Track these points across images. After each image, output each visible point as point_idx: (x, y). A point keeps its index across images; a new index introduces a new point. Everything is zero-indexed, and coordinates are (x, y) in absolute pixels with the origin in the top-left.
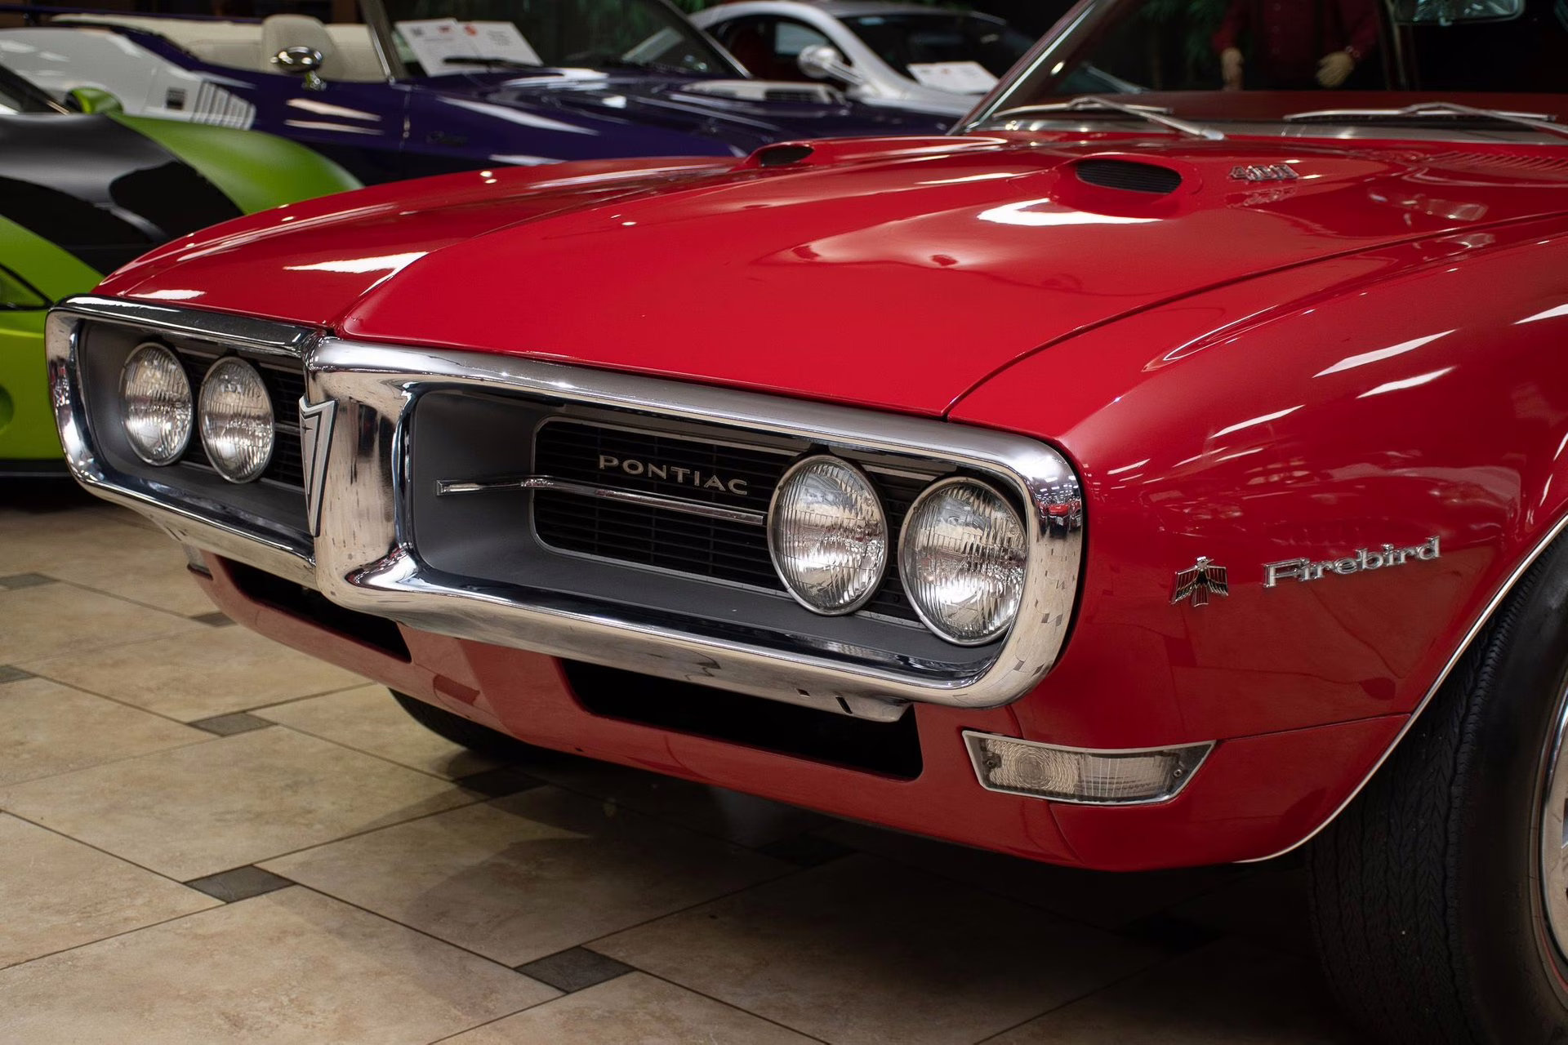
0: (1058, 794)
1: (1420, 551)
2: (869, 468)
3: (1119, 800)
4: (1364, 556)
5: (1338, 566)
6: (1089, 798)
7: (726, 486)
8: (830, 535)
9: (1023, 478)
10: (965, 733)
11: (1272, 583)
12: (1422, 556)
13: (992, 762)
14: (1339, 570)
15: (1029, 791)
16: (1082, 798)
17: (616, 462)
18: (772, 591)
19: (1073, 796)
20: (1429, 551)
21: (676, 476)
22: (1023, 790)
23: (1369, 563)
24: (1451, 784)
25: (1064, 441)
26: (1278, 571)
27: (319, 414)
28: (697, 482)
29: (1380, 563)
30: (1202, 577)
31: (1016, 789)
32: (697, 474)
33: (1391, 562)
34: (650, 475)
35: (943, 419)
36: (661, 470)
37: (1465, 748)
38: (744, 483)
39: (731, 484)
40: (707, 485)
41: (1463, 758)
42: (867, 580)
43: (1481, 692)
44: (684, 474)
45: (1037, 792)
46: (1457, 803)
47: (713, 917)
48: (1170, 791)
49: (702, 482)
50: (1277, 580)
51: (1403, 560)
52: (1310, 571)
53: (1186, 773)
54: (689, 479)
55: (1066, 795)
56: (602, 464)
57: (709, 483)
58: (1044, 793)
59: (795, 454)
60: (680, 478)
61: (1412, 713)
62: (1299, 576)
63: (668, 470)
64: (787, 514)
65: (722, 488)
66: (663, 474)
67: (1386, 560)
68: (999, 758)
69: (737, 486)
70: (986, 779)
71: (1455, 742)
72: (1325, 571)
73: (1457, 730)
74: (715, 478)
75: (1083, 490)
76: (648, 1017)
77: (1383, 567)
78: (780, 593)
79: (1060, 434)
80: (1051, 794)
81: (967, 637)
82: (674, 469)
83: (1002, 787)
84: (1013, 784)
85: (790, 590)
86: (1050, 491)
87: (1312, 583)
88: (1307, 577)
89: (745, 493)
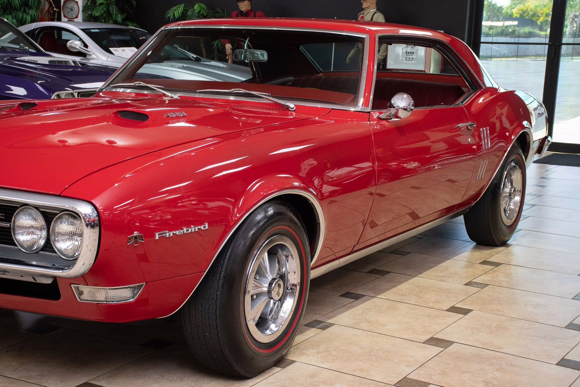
0: (100, 301)
1: (202, 227)
2: (41, 210)
3: (118, 301)
4: (185, 229)
5: (177, 232)
6: (109, 302)
8: (29, 229)
9: (81, 212)
10: (72, 285)
11: (157, 238)
12: (202, 228)
13: (81, 293)
14: (178, 234)
15: (92, 301)
16: (107, 302)
18: (13, 247)
19: (104, 301)
20: (205, 227)
22: (90, 301)
23: (186, 231)
24: (217, 291)
25: (93, 201)
26: (159, 234)
29: (190, 231)
30: (136, 237)
31: (88, 300)
33: (193, 231)
35: (59, 196)
37: (221, 281)
38: (4, 215)
41: (220, 284)
42: (42, 242)
45: (94, 301)
46: (218, 296)
47: (8, 352)
48: (133, 298)
50: (159, 237)
51: (197, 230)
52: (168, 234)
53: (138, 292)
55: (102, 301)
58: (96, 301)
59: (19, 206)
61: (205, 272)
62: (166, 236)
64: (17, 223)
67: (192, 230)
68: (83, 292)
69: (1, 216)
70: (79, 298)
71: (218, 280)
72: (173, 234)
73: (219, 276)
75: (99, 215)
77: (191, 232)
78: (16, 247)
79: (92, 199)
80: (98, 301)
81: (70, 257)
83: (84, 300)
84: (87, 299)
85: (19, 246)
86: (89, 216)
87: (170, 237)
88: (168, 236)
89: (4, 218)
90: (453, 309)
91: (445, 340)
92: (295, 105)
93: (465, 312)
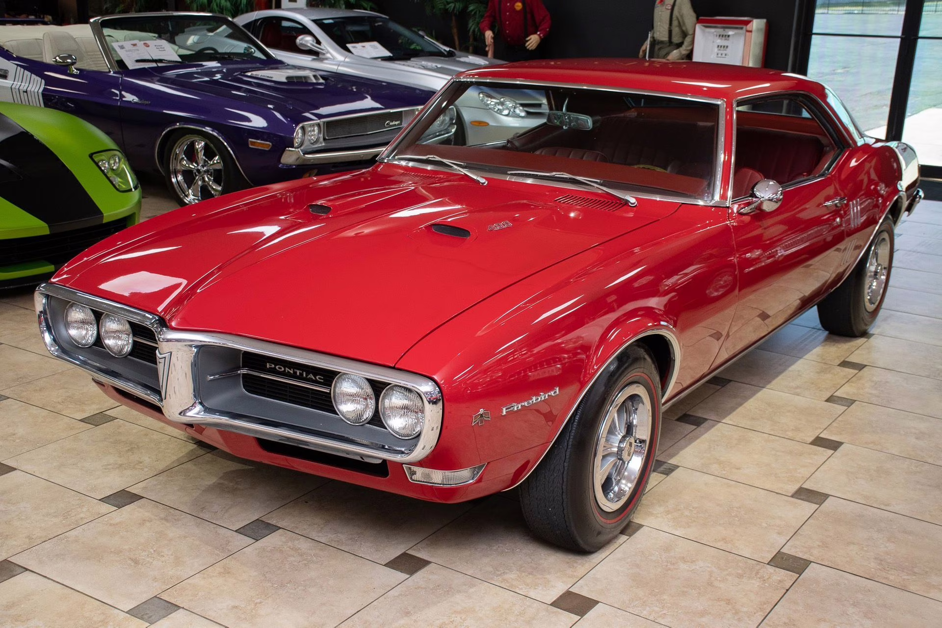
0: (436, 484)
1: (552, 393)
3: (456, 484)
4: (534, 398)
5: (526, 404)
6: (446, 485)
7: (315, 378)
8: (352, 397)
9: (422, 392)
10: (403, 465)
11: (504, 413)
12: (553, 395)
13: (414, 473)
14: (526, 405)
15: (426, 482)
16: (443, 484)
17: (273, 366)
18: (334, 415)
19: (440, 484)
20: (555, 392)
21: (296, 372)
22: (424, 482)
23: (536, 400)
24: (564, 462)
25: (435, 377)
26: (506, 409)
27: (165, 358)
28: (304, 375)
30: (481, 415)
31: (421, 481)
32: (304, 373)
33: (543, 399)
34: (287, 371)
35: (393, 368)
36: (291, 370)
37: (569, 450)
38: (322, 377)
39: (317, 377)
40: (308, 377)
41: (568, 454)
42: (368, 414)
43: (576, 423)
44: (300, 373)
45: (428, 483)
46: (566, 468)
47: (307, 502)
48: (473, 479)
49: (307, 376)
50: (506, 412)
51: (547, 397)
52: (517, 407)
53: (478, 473)
54: (301, 374)
55: (438, 484)
56: (268, 366)
57: (309, 376)
58: (431, 483)
60: (298, 374)
61: (551, 442)
62: (513, 409)
63: (293, 370)
64: (337, 390)
65: (314, 378)
66: (292, 372)
67: (541, 398)
68: (415, 472)
69: (319, 378)
70: (411, 478)
71: (566, 448)
72: (521, 406)
73: (566, 444)
74: (311, 375)
75: (441, 391)
76: (288, 549)
77: (540, 400)
78: (337, 416)
79: (434, 374)
80: (433, 483)
81: (404, 436)
82: (295, 370)
83: (416, 481)
84: (420, 480)
85: (340, 415)
86: (430, 394)
87: (518, 411)
88: (516, 409)
89: (323, 381)
90: (819, 442)
91: (818, 492)
92: (637, 199)
93: (834, 446)
